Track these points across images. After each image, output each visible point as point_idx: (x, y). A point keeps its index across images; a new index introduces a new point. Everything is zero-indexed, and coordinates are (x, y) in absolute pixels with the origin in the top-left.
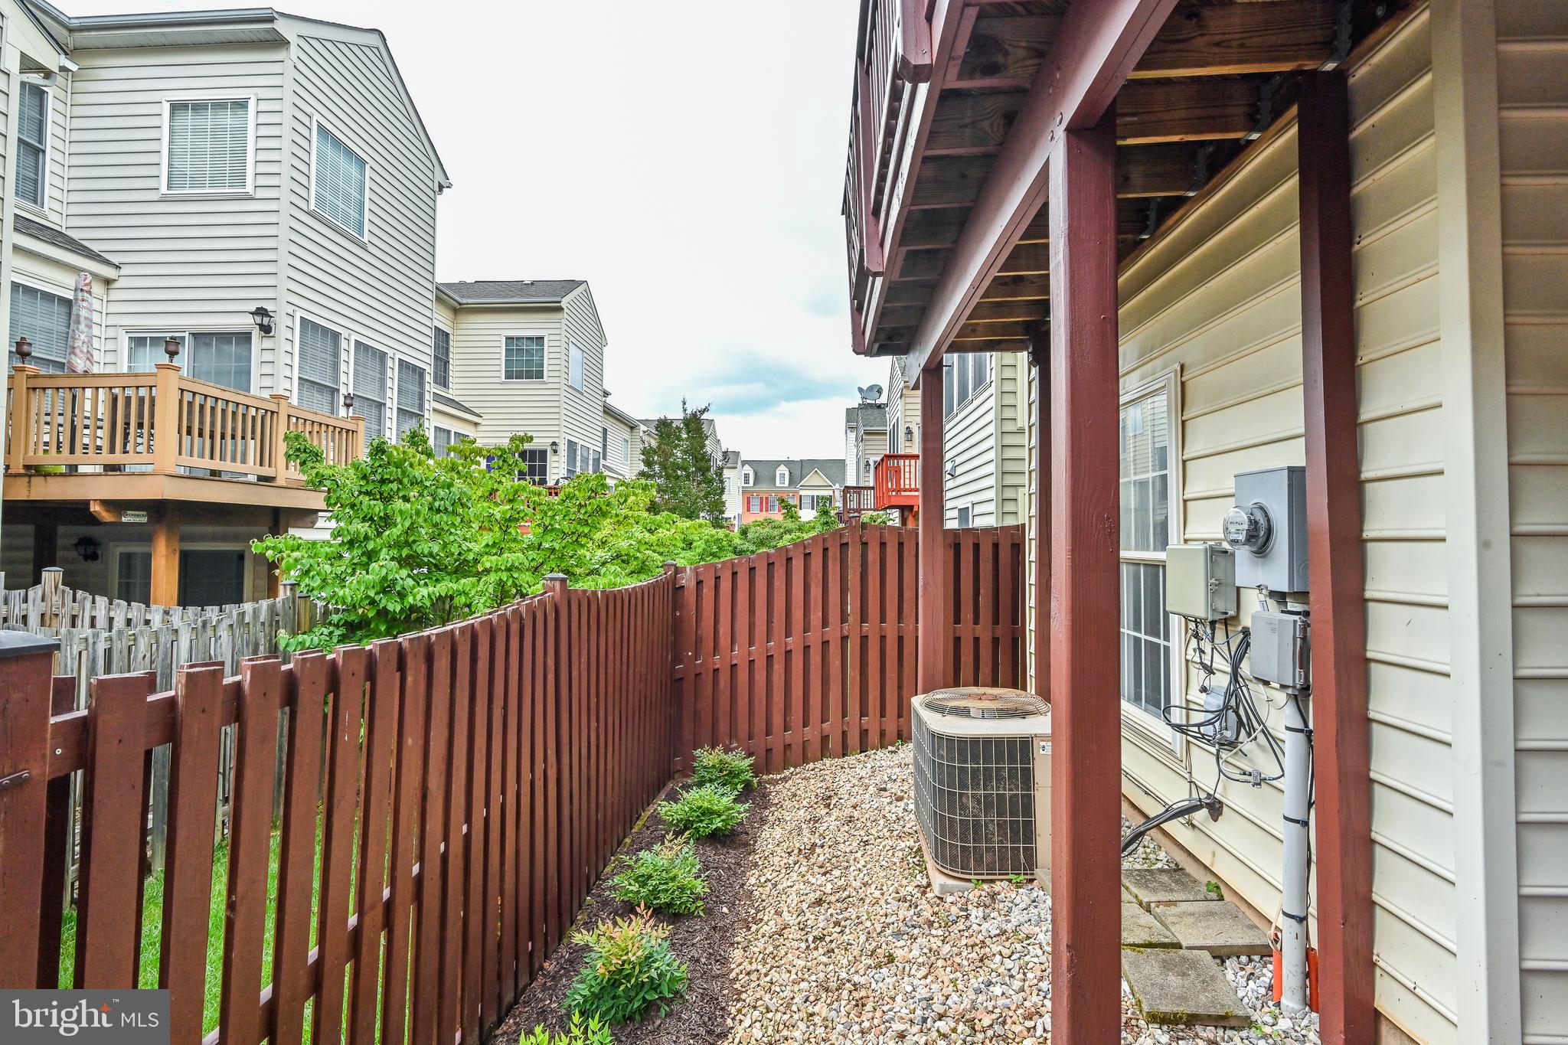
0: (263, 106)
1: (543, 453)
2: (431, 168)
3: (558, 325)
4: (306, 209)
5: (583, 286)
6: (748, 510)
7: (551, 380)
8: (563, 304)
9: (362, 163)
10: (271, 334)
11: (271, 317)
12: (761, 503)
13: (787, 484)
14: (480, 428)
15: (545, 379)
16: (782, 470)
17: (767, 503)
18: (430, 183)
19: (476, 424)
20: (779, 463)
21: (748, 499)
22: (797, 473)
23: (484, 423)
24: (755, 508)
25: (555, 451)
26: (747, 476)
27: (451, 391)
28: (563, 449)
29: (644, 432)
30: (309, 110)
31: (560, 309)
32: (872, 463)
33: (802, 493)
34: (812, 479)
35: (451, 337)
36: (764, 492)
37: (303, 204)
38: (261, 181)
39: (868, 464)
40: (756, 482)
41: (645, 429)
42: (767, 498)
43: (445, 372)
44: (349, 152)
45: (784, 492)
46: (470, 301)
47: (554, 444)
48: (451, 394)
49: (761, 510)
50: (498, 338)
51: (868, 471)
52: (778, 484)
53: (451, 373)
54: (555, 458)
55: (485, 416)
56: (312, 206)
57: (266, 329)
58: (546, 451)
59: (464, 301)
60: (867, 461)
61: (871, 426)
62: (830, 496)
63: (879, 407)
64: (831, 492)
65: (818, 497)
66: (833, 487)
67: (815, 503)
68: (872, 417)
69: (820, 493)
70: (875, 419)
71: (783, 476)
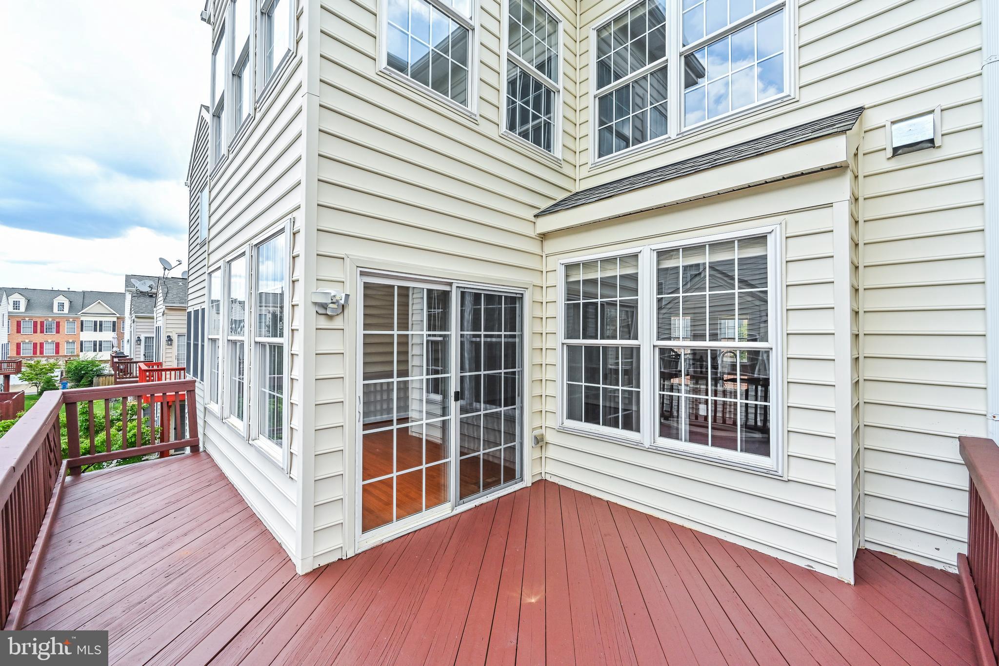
6: (19, 332)
12: (35, 326)
13: (66, 312)
16: (61, 299)
17: (42, 326)
20: (58, 293)
21: (19, 322)
22: (79, 302)
24: (27, 331)
26: (16, 303)
32: (142, 339)
33: (82, 318)
34: (94, 308)
36: (39, 317)
39: (139, 339)
40: (28, 308)
42: (42, 322)
45: (62, 318)
49: (35, 332)
51: (139, 345)
52: (55, 311)
60: (139, 337)
61: (142, 313)
62: (114, 322)
63: (151, 296)
64: (115, 319)
65: (101, 322)
66: (118, 315)
67: (98, 327)
68: (144, 305)
69: (103, 319)
70: (147, 306)
71: (61, 305)
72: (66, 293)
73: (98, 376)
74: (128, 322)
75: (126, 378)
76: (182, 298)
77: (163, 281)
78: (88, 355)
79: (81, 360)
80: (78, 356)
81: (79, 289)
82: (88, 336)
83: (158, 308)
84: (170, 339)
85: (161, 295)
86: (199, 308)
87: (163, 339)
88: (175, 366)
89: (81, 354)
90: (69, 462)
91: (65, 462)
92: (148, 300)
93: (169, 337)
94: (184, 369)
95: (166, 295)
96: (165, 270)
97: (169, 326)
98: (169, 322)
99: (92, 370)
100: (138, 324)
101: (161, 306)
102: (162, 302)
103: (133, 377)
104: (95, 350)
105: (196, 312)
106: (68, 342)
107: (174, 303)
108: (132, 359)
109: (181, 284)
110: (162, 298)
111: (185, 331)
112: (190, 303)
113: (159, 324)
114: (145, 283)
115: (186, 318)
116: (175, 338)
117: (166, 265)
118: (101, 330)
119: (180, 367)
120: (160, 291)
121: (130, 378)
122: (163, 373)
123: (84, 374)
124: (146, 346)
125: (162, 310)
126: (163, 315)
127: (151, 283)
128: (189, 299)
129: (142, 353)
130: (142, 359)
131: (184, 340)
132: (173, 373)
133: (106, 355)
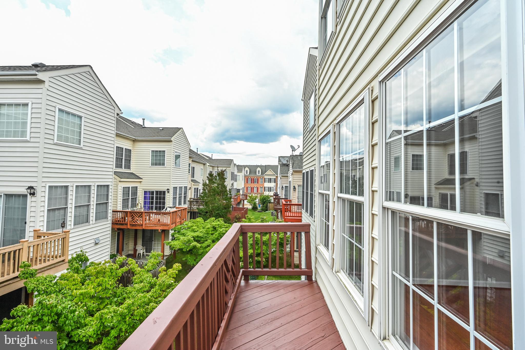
0: (34, 106)
1: (164, 192)
2: (114, 109)
3: (170, 147)
4: (52, 143)
5: (181, 129)
6: (247, 183)
7: (167, 166)
8: (172, 139)
9: (80, 117)
10: (35, 196)
11: (35, 189)
12: (252, 180)
13: (260, 174)
14: (142, 183)
15: (165, 166)
16: (259, 169)
17: (253, 180)
18: (113, 115)
19: (140, 182)
20: (258, 166)
21: (247, 179)
22: (264, 170)
23: (143, 181)
24: (249, 182)
25: (168, 192)
26: (247, 171)
27: (131, 169)
28: (171, 191)
29: (208, 166)
30: (54, 104)
31: (171, 141)
32: (284, 187)
33: (265, 177)
34: (269, 172)
35: (132, 150)
36: (253, 177)
37: (51, 142)
38: (33, 135)
39: (283, 187)
40: (250, 173)
41: (209, 165)
42: (253, 179)
43: (129, 164)
44: (74, 115)
45: (259, 177)
46: (138, 138)
47: (168, 189)
48: (132, 171)
49: (252, 183)
50: (148, 151)
51: (283, 190)
52: (257, 174)
53: (132, 163)
54: (168, 194)
55: (144, 179)
56: (56, 141)
57: (33, 194)
58: (165, 191)
59: (137, 138)
60: (283, 186)
61: (284, 174)
62: (275, 178)
63: (287, 166)
64: (275, 177)
65: (271, 178)
66: (276, 175)
67: (270, 180)
68: (285, 170)
69: (271, 177)
70: (285, 171)
71: (259, 171)
72: (260, 166)
73: (270, 203)
74: (279, 178)
75: (278, 206)
76: (299, 166)
77: (292, 157)
78: (266, 193)
79: (265, 195)
80: (264, 193)
81: (264, 164)
82: (267, 185)
83: (290, 171)
84: (294, 188)
85: (291, 164)
86: (309, 170)
87: (292, 188)
88: (297, 203)
89: (265, 192)
90: (243, 271)
91: (241, 271)
92: (286, 167)
93: (294, 186)
94: (301, 205)
95: (293, 164)
96: (293, 151)
97: (294, 181)
98: (294, 178)
99: (267, 200)
100: (282, 180)
101: (291, 171)
102: (291, 168)
103: (280, 206)
104: (269, 191)
105: (307, 172)
106: (261, 187)
107: (296, 168)
108: (280, 197)
109: (299, 158)
110: (291, 166)
111: (302, 183)
112: (304, 168)
113: (290, 179)
114: (285, 159)
115: (302, 176)
116: (297, 187)
117: (293, 149)
118: (271, 182)
119: (299, 203)
120: (291, 162)
121: (279, 206)
122: (292, 206)
123: (265, 201)
124: (285, 190)
125: (291, 172)
126: (292, 175)
127: (288, 159)
128: (303, 165)
129: (284, 194)
130: (284, 197)
131: (301, 188)
132: (296, 206)
133: (272, 193)
